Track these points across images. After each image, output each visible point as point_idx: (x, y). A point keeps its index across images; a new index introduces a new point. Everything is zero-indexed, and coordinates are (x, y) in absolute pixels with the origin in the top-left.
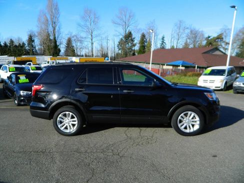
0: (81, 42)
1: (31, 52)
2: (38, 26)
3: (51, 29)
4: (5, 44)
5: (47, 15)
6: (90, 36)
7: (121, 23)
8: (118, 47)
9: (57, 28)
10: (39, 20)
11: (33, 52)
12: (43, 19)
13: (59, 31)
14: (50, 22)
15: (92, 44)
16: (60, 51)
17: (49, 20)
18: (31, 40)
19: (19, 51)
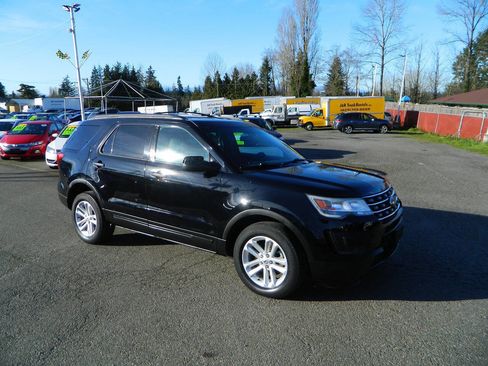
0: (357, 64)
1: (265, 91)
2: (277, 41)
3: (300, 43)
4: (227, 78)
5: (295, 16)
6: (380, 51)
7: (461, 12)
8: (455, 69)
9: (311, 41)
10: (280, 29)
11: (269, 89)
12: (287, 26)
13: (314, 46)
14: (300, 31)
15: (383, 67)
16: (314, 85)
17: (299, 25)
18: (267, 68)
19: (246, 88)
